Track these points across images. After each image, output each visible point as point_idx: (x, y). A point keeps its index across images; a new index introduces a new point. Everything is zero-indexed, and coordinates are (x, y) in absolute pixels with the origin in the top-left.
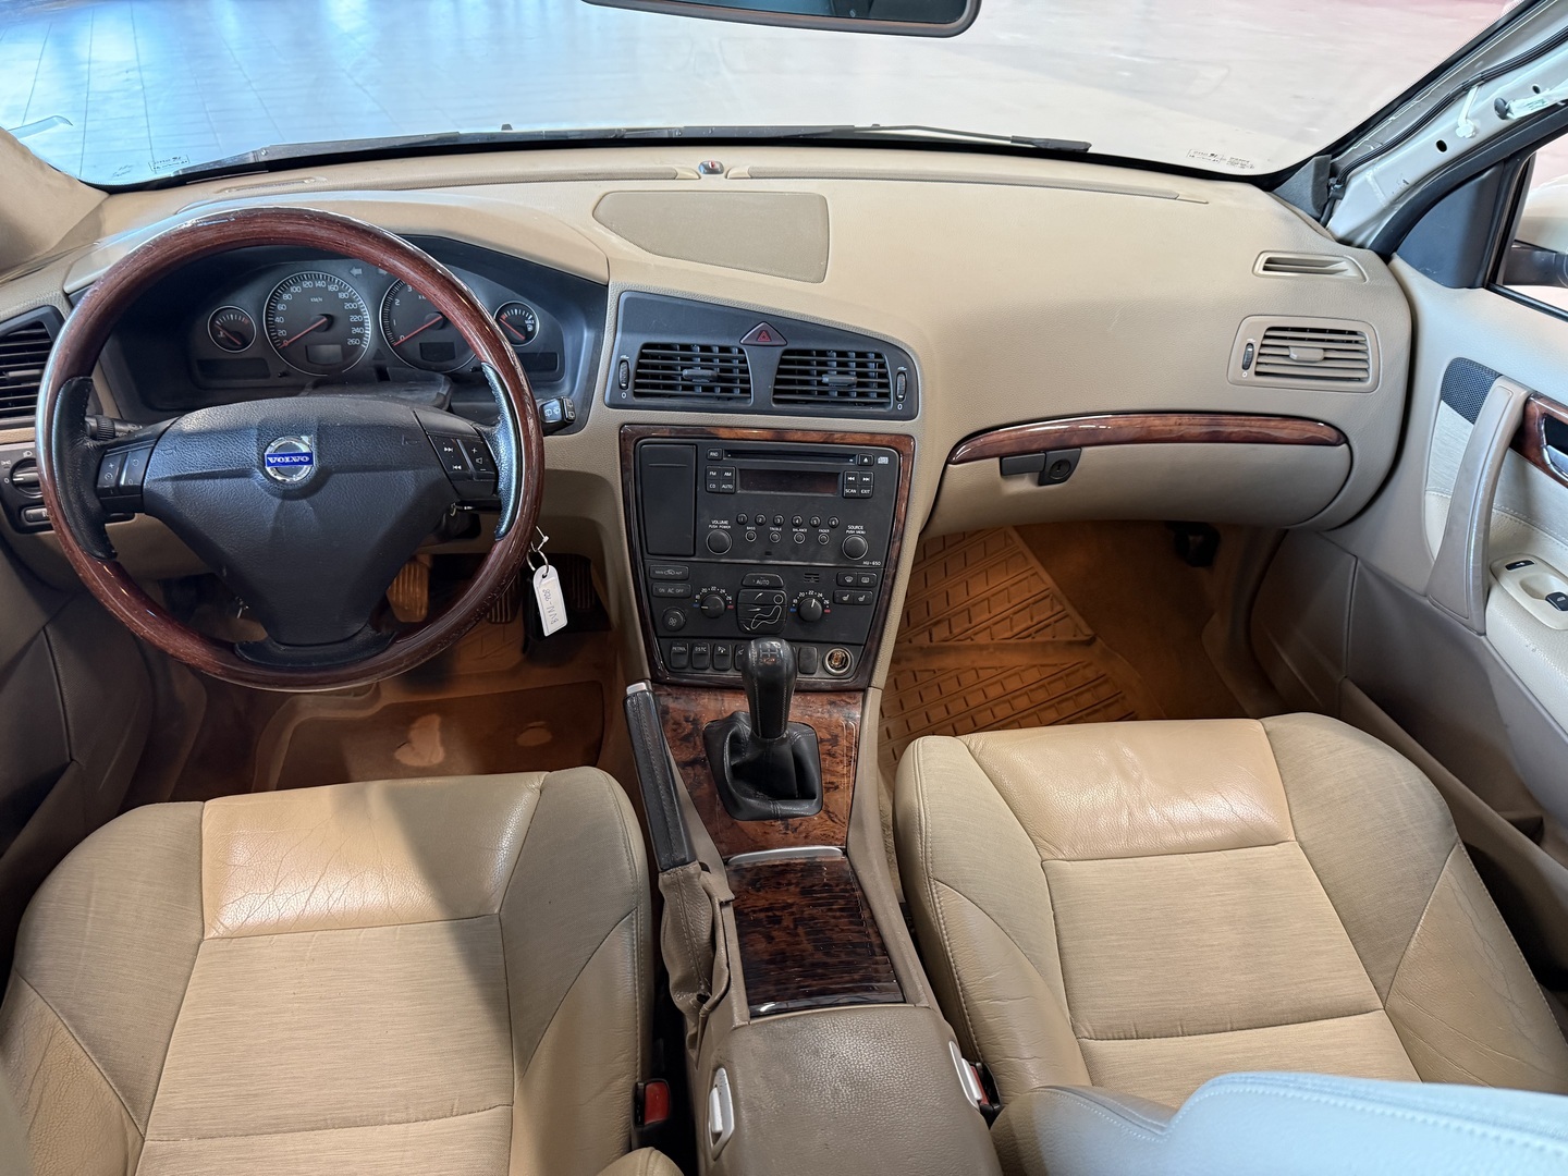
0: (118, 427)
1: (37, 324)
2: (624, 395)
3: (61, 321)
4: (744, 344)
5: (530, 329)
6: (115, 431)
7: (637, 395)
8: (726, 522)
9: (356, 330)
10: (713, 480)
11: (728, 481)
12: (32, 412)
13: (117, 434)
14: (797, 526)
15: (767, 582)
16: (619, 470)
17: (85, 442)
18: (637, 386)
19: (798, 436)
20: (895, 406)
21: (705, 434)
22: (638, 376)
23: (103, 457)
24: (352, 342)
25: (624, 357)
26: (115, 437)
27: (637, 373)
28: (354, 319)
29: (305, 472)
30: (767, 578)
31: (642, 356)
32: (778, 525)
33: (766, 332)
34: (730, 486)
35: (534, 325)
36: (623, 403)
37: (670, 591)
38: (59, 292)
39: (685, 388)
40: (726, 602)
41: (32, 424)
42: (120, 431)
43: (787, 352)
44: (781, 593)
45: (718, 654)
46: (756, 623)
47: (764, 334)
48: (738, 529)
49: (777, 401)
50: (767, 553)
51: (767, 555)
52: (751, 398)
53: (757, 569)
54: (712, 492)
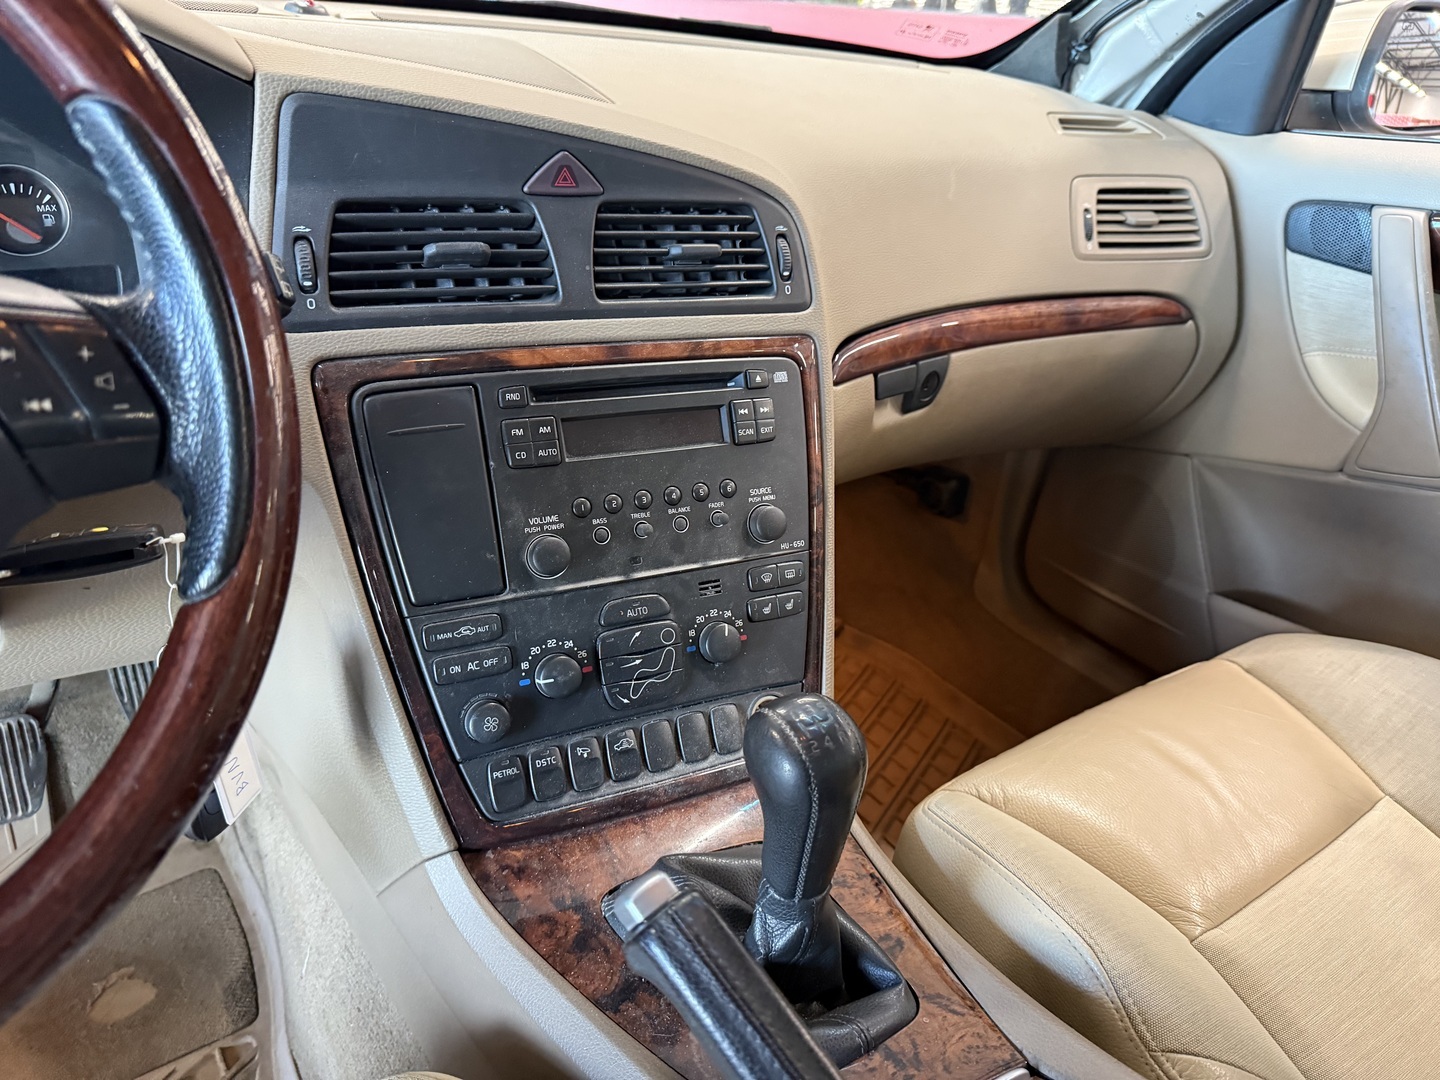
2: (311, 303)
4: (530, 194)
5: (49, 222)
7: (337, 302)
8: (554, 518)
10: (519, 443)
11: (549, 441)
14: (673, 504)
15: (644, 611)
16: (324, 451)
18: (334, 284)
19: (647, 350)
20: (781, 289)
21: (489, 361)
22: (334, 264)
25: (301, 229)
27: (331, 259)
30: (643, 603)
31: (337, 225)
32: (643, 508)
33: (569, 168)
34: (553, 452)
35: (58, 214)
36: (311, 318)
37: (471, 667)
39: (421, 282)
40: (570, 653)
43: (605, 207)
44: (669, 624)
45: (579, 761)
46: (637, 688)
47: (565, 173)
48: (577, 526)
49: (603, 294)
50: (634, 560)
51: (634, 563)
52: (556, 291)
53: (621, 591)
54: (519, 466)
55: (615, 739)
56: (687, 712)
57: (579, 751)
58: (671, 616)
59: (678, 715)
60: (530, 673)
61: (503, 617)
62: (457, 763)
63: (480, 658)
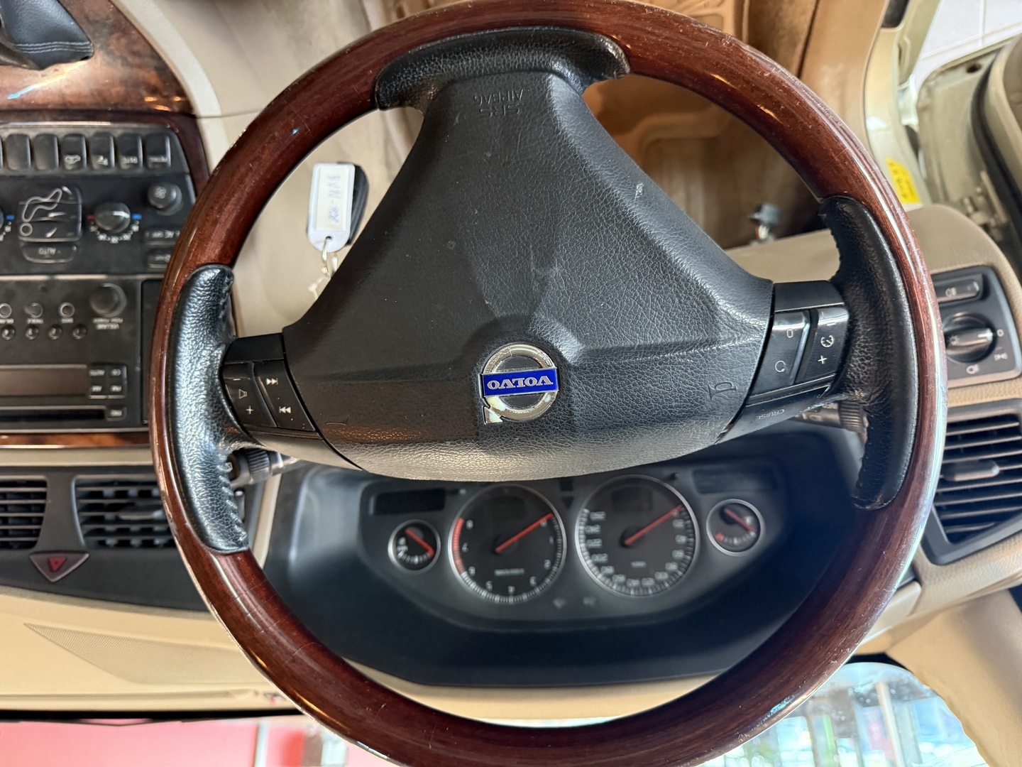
0: (835, 417)
1: (956, 539)
3: (925, 543)
4: (83, 552)
6: (839, 411)
8: (100, 327)
9: (595, 529)
10: (118, 381)
11: (96, 381)
12: (951, 426)
13: (835, 406)
15: (42, 251)
17: (867, 398)
23: (838, 373)
24: (599, 516)
26: (840, 403)
28: (597, 543)
29: (493, 364)
30: (42, 257)
32: (33, 326)
33: (52, 571)
34: (93, 373)
38: (926, 582)
40: (102, 231)
41: (951, 411)
42: (832, 410)
43: (31, 545)
44: (25, 237)
45: (107, 155)
46: (56, 196)
47: (55, 568)
48: (84, 320)
49: (42, 484)
50: (44, 289)
51: (47, 287)
52: (77, 486)
53: (58, 269)
54: (119, 366)
55: (80, 164)
56: (22, 172)
57: (105, 162)
58: (22, 244)
59: (30, 172)
60: (132, 222)
61: (145, 263)
62: (191, 174)
63: (164, 239)
